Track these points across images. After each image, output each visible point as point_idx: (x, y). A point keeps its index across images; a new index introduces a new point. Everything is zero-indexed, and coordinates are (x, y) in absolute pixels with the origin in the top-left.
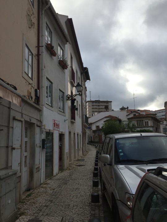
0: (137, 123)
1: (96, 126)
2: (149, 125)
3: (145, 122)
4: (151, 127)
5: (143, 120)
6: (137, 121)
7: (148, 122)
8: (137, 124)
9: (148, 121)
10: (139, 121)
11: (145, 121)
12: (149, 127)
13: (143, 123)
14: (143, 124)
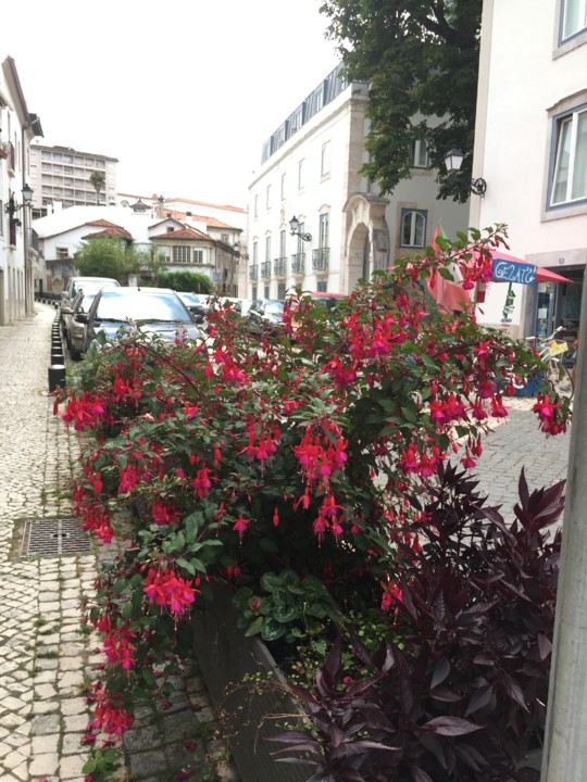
0: (175, 254)
1: (58, 249)
2: (205, 262)
3: (195, 253)
4: (208, 266)
5: (189, 248)
6: (175, 247)
7: (201, 252)
8: (175, 257)
9: (200, 249)
10: (180, 247)
11: (196, 249)
12: (204, 266)
13: (189, 255)
14: (189, 258)
